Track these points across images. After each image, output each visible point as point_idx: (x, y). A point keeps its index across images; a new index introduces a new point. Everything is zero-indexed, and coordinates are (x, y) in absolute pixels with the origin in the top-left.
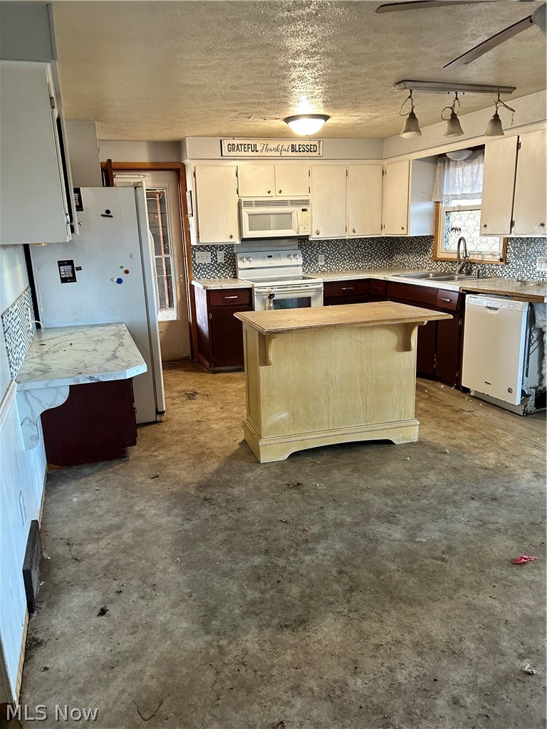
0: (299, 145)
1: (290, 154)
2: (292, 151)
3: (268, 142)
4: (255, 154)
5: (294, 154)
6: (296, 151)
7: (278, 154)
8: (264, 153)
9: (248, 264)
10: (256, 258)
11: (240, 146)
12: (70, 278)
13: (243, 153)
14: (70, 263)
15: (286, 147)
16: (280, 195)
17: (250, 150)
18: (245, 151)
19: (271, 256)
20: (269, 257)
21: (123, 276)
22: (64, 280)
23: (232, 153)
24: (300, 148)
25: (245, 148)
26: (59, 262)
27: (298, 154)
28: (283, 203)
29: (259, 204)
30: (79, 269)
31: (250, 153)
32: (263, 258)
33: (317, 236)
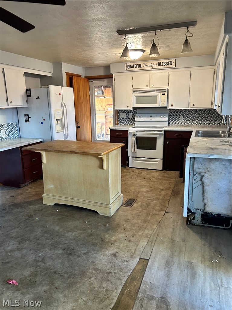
0: (162, 62)
1: (158, 67)
2: (159, 66)
3: (146, 62)
4: (140, 68)
5: (160, 67)
6: (161, 66)
7: (151, 67)
8: (145, 68)
9: (140, 119)
10: (145, 116)
11: (133, 66)
12: (28, 121)
13: (134, 69)
14: (28, 115)
15: (155, 64)
16: (153, 87)
17: (138, 67)
18: (135, 68)
19: (152, 116)
20: (150, 116)
21: (43, 121)
22: (26, 121)
23: (129, 69)
24: (162, 64)
25: (135, 66)
26: (25, 115)
27: (162, 67)
28: (153, 91)
29: (140, 92)
30: (30, 118)
31: (138, 68)
32: (148, 117)
33: (171, 107)
